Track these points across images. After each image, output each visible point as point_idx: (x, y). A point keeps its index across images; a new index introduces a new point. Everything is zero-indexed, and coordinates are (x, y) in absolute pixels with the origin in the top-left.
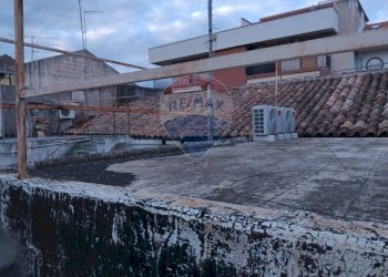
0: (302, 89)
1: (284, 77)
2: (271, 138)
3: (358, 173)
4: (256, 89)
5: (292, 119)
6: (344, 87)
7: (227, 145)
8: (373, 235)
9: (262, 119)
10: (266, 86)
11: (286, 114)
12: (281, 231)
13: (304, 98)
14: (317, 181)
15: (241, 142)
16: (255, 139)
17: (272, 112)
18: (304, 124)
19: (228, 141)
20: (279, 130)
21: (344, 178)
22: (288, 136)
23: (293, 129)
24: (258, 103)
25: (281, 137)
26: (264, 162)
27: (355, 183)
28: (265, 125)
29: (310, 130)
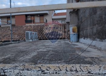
0: (40, 28)
1: (36, 24)
2: (31, 40)
3: (49, 49)
4: (28, 27)
5: (37, 35)
6: (50, 27)
7: (17, 43)
8: (40, 69)
9: (28, 35)
10: (31, 26)
11: (35, 34)
12: (10, 73)
13: (40, 30)
14: (38, 52)
15: (22, 42)
16: (26, 41)
17: (31, 33)
18: (40, 37)
19: (17, 42)
20: (33, 38)
21: (45, 50)
22: (36, 40)
23: (37, 38)
24: (28, 31)
25: (34, 40)
26: (25, 48)
27: (47, 51)
28: (29, 37)
29: (41, 38)
